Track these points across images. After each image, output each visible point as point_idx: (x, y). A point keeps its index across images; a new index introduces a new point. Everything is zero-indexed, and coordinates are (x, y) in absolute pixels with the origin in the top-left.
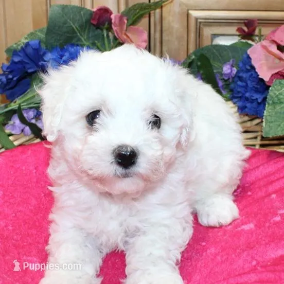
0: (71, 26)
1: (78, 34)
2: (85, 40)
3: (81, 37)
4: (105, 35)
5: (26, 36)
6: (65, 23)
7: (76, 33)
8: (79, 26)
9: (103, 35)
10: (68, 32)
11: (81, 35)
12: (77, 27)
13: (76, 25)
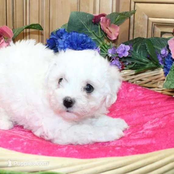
0: (81, 23)
1: (86, 27)
2: (90, 30)
3: (87, 28)
4: (99, 28)
5: (62, 26)
6: (78, 20)
7: (84, 26)
8: (86, 23)
9: (98, 28)
10: (79, 26)
11: (87, 27)
12: (85, 23)
13: (84, 22)
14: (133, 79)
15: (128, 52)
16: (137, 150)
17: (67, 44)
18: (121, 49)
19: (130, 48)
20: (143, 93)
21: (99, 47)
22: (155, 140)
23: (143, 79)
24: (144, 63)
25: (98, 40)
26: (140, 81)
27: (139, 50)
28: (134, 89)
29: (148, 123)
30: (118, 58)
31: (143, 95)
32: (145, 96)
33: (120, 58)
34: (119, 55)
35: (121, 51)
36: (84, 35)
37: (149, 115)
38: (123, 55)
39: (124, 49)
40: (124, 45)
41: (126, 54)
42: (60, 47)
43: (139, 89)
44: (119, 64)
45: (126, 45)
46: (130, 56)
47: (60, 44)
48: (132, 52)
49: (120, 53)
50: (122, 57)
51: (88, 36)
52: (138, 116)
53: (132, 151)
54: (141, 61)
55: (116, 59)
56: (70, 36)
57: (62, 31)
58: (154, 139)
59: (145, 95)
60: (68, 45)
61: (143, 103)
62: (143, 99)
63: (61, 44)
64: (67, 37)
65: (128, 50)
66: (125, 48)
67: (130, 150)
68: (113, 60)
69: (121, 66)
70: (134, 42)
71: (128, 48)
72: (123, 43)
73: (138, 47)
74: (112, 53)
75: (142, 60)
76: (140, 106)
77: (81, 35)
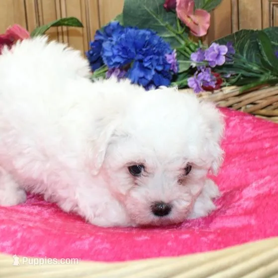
0: (146, 10)
2: (161, 22)
3: (157, 19)
6: (139, 7)
7: (152, 16)
8: (153, 10)
11: (157, 17)
12: (151, 10)
13: (150, 8)
14: (240, 102)
15: (224, 57)
16: (220, 239)
17: (118, 49)
18: (212, 53)
19: (229, 50)
20: (254, 128)
21: (175, 50)
22: (255, 220)
23: (257, 102)
24: (256, 73)
25: (178, 38)
26: (252, 106)
27: (248, 50)
28: (238, 121)
29: (252, 186)
30: (210, 69)
31: (252, 132)
32: (256, 134)
33: (211, 68)
34: (210, 64)
35: (212, 57)
36: (148, 33)
37: (257, 169)
38: (216, 63)
39: (217, 52)
40: (218, 45)
41: (222, 61)
42: (105, 56)
43: (249, 122)
44: (211, 78)
45: (220, 44)
46: (230, 63)
47: (106, 50)
48: (233, 56)
49: (211, 60)
50: (214, 66)
51: (155, 32)
52: (238, 172)
53: (209, 242)
54: (249, 70)
55: (205, 70)
56: (123, 36)
57: (113, 27)
58: (254, 216)
59: (257, 131)
60: (118, 52)
61: (250, 146)
62: (253, 138)
63: (108, 51)
64: (119, 37)
65: (225, 53)
66: (219, 50)
67: (206, 240)
68: (200, 71)
69: (216, 82)
70: (235, 38)
71: (225, 49)
72: (216, 42)
73: (246, 46)
74: (197, 60)
75: (252, 68)
76: (245, 152)
77: (142, 32)
